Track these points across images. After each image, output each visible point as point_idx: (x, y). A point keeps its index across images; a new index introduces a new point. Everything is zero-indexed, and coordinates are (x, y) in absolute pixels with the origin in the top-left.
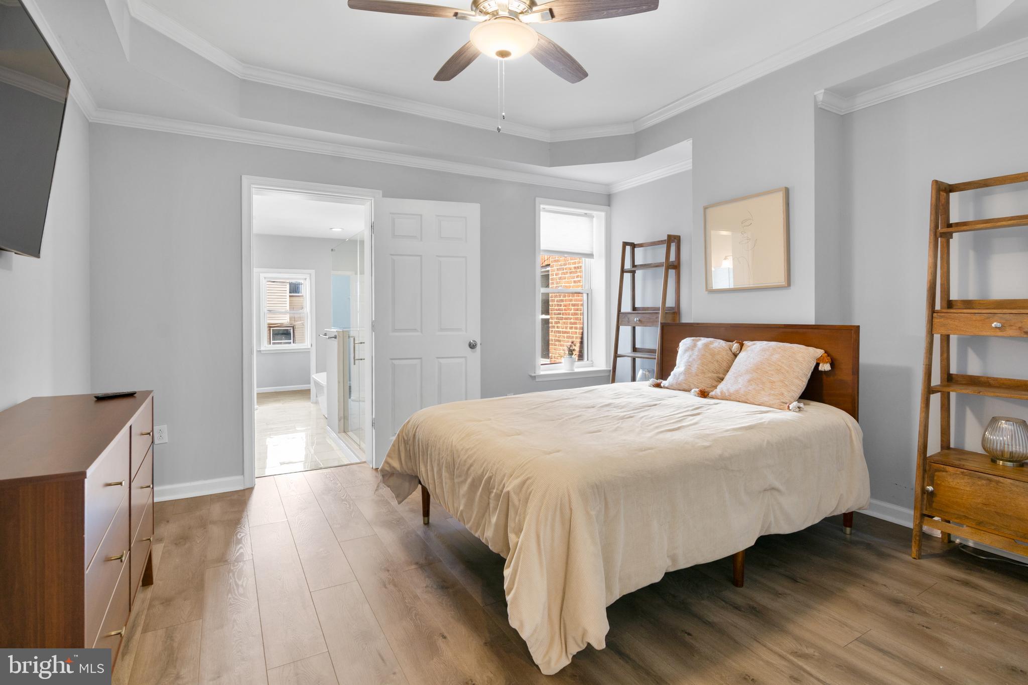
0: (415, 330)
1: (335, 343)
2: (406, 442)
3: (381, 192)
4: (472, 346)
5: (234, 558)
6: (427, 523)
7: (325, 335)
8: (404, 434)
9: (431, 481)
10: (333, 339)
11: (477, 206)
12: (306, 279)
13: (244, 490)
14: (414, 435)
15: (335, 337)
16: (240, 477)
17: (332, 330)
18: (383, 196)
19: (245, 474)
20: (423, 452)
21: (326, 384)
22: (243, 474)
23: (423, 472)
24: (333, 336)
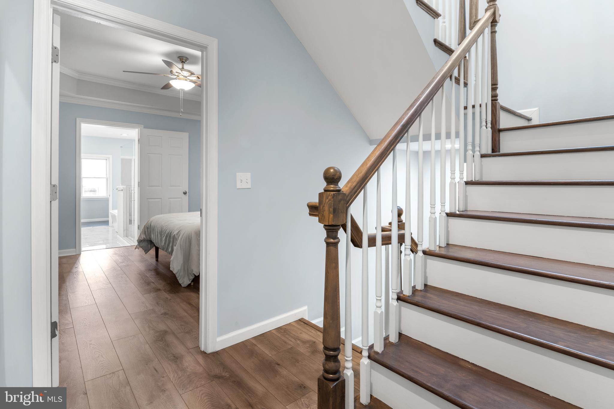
0: (159, 186)
1: (122, 193)
2: (148, 228)
3: (143, 126)
4: (185, 193)
5: (75, 272)
6: (157, 260)
7: (117, 189)
8: (147, 225)
9: (155, 239)
10: (121, 191)
11: (188, 134)
12: (107, 159)
13: (76, 255)
14: (151, 225)
15: (122, 190)
16: (74, 249)
17: (121, 187)
18: (144, 128)
19: (76, 248)
20: (153, 230)
21: (117, 214)
22: (75, 248)
23: (153, 238)
24: (121, 190)
